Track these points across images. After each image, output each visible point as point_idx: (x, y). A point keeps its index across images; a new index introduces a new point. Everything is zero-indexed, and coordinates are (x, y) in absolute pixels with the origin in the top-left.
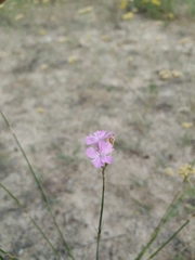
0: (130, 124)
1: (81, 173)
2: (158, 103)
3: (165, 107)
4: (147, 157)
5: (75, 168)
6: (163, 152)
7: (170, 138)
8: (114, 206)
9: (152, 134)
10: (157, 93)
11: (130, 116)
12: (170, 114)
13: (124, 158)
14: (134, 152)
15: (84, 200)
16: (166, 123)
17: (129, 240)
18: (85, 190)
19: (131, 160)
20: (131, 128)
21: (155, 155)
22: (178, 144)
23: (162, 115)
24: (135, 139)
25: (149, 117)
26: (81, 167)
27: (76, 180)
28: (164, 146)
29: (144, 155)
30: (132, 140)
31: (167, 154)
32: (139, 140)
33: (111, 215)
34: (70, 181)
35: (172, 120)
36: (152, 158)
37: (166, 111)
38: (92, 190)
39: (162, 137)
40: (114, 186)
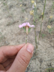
1: (7, 38)
2: (9, 7)
3: (11, 7)
4: (18, 21)
5: (5, 38)
6: (20, 17)
7: (19, 13)
8: (21, 38)
9: (14, 15)
11: (5, 16)
12: (14, 7)
13: (13, 26)
14: (14, 23)
15: (14, 43)
16: (15, 10)
17: (30, 41)
18: (12, 40)
19: (15, 25)
20: (8, 18)
21: (19, 19)
22: (22, 13)
23: (12, 9)
24: (12, 20)
25: (10, 12)
26: (6, 36)
27: (8, 40)
28: (19, 16)
29: (17, 21)
30: (11, 20)
31: (22, 17)
32: (13, 19)
33: (22, 40)
34: (6, 42)
35: (16, 9)
36: (19, 21)
38: (13, 39)
39: (17, 14)
40: (17, 34)
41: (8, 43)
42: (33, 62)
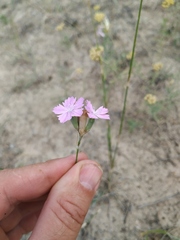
0: (14, 64)
1: (13, 133)
2: (20, 30)
3: (27, 29)
4: (50, 78)
5: (6, 133)
6: (58, 64)
7: (54, 50)
8: (60, 132)
9: (37, 57)
10: (11, 21)
11: (7, 58)
12: (36, 31)
13: (35, 93)
14: (37, 83)
15: (36, 148)
16: (40, 41)
17: (91, 142)
18: (29, 141)
19: (41, 91)
20: (18, 66)
21: (54, 71)
22: (63, 51)
23: (31, 38)
24: (29, 72)
25: (23, 46)
26: (9, 128)
27: (16, 141)
28: (54, 60)
29: (47, 78)
30: (28, 75)
31: (62, 63)
32: (33, 70)
33: (64, 139)
34: (12, 146)
35: (42, 35)
36: (54, 75)
37: (31, 32)
38: (34, 136)
39: (47, 54)
40: (47, 119)
41: (16, 151)
42: (99, 211)
